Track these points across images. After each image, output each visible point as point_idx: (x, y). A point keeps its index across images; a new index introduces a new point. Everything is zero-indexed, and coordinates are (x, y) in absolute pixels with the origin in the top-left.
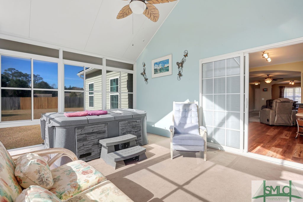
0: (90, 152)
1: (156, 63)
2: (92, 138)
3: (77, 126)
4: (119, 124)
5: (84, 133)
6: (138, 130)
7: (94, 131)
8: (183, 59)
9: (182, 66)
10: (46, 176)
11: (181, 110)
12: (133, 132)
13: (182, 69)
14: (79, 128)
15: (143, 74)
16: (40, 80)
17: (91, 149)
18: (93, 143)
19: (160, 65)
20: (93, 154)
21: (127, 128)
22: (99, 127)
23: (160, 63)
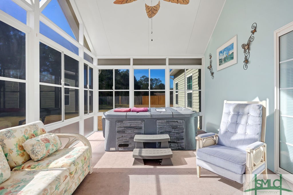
0: (127, 143)
1: (221, 52)
2: (130, 131)
3: (118, 120)
4: (157, 123)
5: (123, 126)
6: (179, 132)
7: (131, 126)
8: (250, 38)
9: (249, 48)
10: (37, 150)
11: (232, 113)
12: (174, 132)
13: (249, 52)
14: (119, 121)
15: (210, 68)
16: (159, 82)
17: (128, 141)
18: (130, 136)
19: (225, 53)
20: (130, 146)
21: (166, 128)
22: (136, 122)
23: (224, 50)
